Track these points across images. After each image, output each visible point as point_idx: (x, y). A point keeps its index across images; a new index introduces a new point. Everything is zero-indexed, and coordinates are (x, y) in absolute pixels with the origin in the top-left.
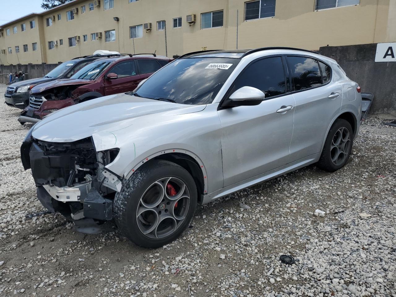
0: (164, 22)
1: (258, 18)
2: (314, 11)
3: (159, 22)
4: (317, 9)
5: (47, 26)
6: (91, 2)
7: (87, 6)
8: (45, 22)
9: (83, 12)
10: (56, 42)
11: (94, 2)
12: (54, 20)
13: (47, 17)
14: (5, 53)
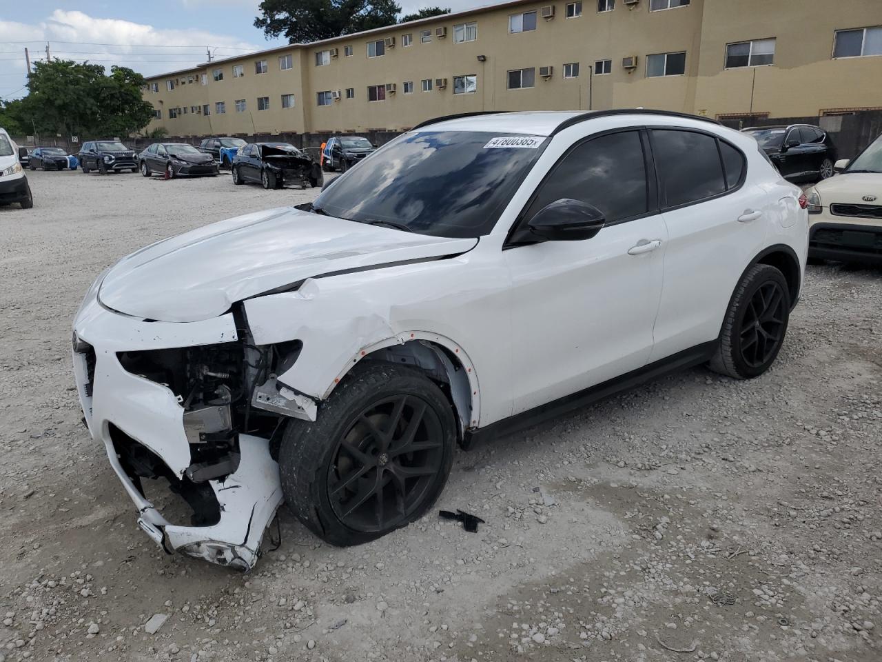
0: (576, 66)
1: (746, 65)
2: (831, 59)
3: (568, 67)
4: (836, 55)
5: (317, 65)
6: (426, 29)
7: (417, 35)
8: (313, 58)
9: (406, 44)
10: (339, 92)
11: (433, 30)
12: (335, 56)
13: (318, 50)
14: (200, 112)
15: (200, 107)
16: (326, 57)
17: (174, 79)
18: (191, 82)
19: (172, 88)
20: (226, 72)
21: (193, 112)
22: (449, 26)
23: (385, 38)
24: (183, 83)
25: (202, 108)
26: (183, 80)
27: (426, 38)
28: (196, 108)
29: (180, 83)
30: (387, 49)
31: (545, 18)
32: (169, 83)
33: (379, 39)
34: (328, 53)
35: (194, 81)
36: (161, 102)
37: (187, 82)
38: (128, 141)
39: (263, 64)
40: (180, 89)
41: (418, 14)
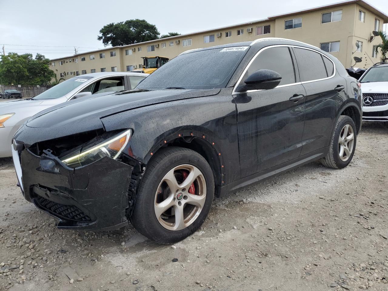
5: (126, 54)
6: (172, 41)
7: (168, 43)
8: (124, 52)
9: (163, 47)
10: (136, 66)
11: (174, 41)
12: (134, 51)
13: (127, 49)
14: (75, 74)
15: (75, 72)
16: (130, 52)
17: (63, 60)
18: (70, 62)
19: (62, 64)
20: (87, 58)
21: (71, 74)
22: (181, 40)
23: (155, 44)
24: (67, 62)
25: (76, 73)
26: (67, 61)
27: (171, 45)
28: (73, 73)
29: (65, 62)
30: (155, 49)
31: (218, 37)
32: (60, 62)
33: (152, 44)
34: (131, 50)
35: (72, 61)
36: (57, 70)
37: (69, 62)
38: (43, 87)
39: (104, 54)
40: (65, 65)
41: (169, 35)
